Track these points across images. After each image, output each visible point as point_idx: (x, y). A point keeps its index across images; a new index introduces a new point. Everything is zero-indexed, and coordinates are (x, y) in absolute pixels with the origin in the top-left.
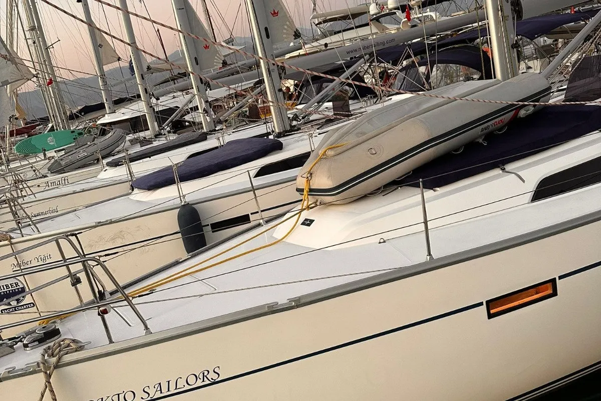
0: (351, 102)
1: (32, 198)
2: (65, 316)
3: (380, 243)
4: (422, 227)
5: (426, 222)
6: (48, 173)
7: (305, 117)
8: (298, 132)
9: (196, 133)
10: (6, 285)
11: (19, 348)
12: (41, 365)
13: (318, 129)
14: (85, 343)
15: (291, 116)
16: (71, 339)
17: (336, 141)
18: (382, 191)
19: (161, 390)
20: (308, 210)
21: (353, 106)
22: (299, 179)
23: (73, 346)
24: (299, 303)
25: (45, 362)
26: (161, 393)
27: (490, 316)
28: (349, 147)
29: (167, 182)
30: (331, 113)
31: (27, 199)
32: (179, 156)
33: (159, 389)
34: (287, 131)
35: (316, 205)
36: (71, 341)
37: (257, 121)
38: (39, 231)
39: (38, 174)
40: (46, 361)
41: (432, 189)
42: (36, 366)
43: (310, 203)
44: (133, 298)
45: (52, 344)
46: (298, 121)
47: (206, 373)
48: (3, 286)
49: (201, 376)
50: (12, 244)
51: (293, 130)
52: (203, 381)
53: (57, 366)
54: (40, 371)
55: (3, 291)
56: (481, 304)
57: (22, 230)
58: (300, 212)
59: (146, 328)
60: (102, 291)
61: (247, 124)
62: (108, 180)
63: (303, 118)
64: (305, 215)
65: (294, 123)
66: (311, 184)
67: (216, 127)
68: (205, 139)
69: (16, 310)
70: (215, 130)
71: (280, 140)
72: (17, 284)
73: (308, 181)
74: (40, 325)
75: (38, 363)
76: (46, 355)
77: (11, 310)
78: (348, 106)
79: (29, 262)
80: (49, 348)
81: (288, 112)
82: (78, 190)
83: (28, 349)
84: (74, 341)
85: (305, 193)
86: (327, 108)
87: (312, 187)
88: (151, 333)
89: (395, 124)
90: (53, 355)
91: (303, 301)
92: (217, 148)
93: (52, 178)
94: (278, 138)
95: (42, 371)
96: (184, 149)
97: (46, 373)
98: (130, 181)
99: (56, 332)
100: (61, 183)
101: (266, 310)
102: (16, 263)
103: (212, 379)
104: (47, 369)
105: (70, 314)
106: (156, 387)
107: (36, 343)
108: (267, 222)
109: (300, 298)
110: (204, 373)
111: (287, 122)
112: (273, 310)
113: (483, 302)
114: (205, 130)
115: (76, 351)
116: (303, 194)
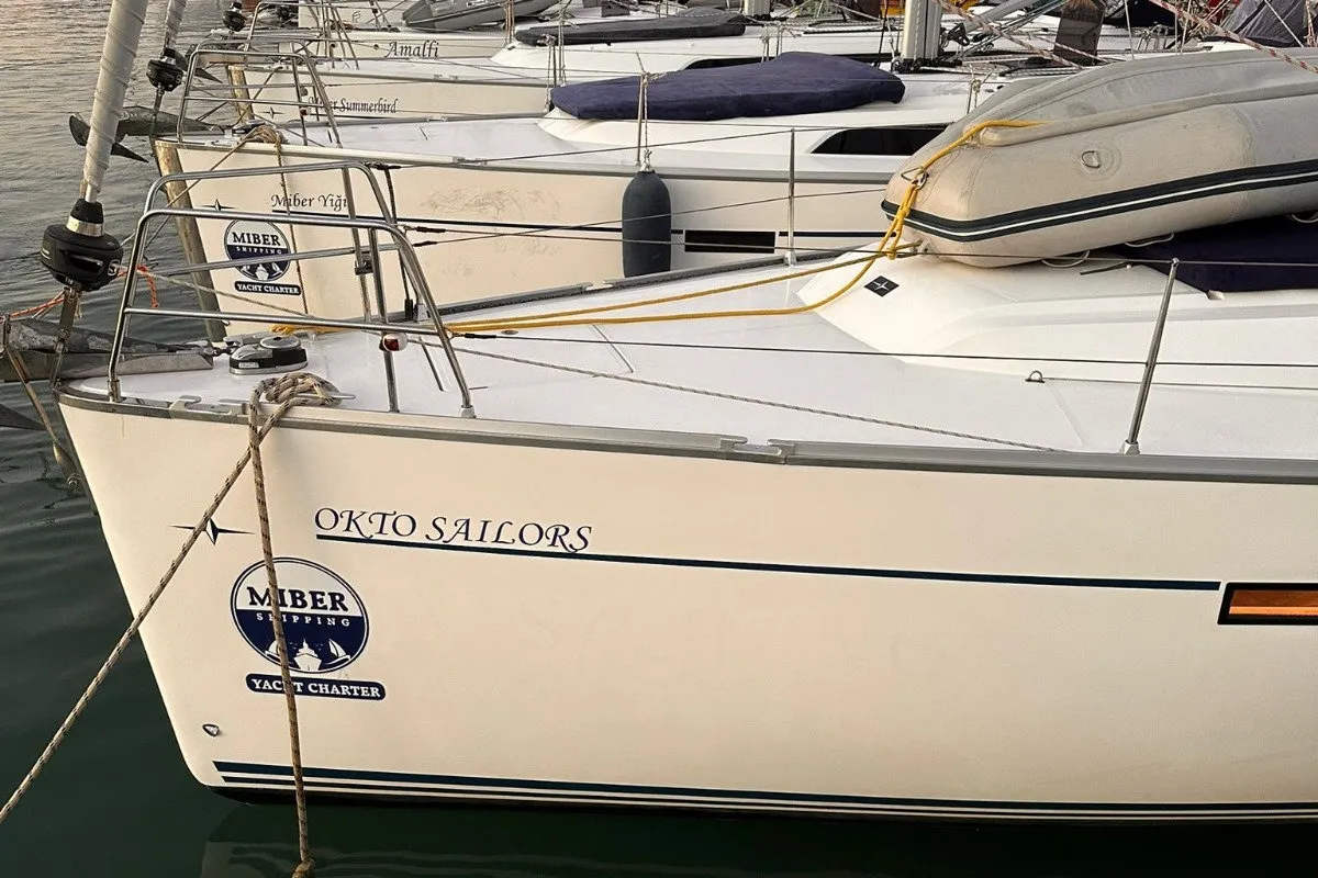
0: (1105, 29)
1: (351, 68)
2: (328, 329)
3: (1029, 380)
4: (1139, 373)
5: (1151, 365)
6: (401, 24)
7: (981, 39)
8: (953, 70)
9: (723, 13)
10: (254, 235)
11: (221, 364)
12: (249, 411)
13: (1002, 75)
14: (344, 395)
15: (949, 27)
16: (318, 378)
17: (1016, 111)
18: (1084, 263)
19: (467, 533)
20: (892, 258)
21: (1109, 40)
22: (896, 182)
23: (319, 393)
24: (790, 455)
25: (256, 407)
26: (466, 539)
27: (1225, 618)
28: (1040, 134)
29: (620, 110)
30: (1045, 46)
31: (339, 67)
32: (668, 58)
33: (463, 530)
34: (925, 62)
35: (914, 254)
36: (317, 382)
37: (871, 20)
38: (338, 142)
39: (380, 19)
40: (259, 405)
41: (1206, 292)
42: (240, 410)
43: (901, 242)
44: (455, 335)
45: (281, 376)
46: (960, 42)
47: (562, 531)
48: (248, 235)
49: (551, 534)
50: (281, 153)
51: (941, 62)
52: (553, 544)
53: (278, 423)
54: (244, 422)
55: (247, 244)
56: (1214, 586)
57: (307, 130)
58: (872, 259)
59: (467, 404)
60: (415, 303)
61: (845, 21)
62: (512, 71)
63: (976, 39)
64: (882, 268)
65: (952, 46)
66: (918, 200)
67: (772, 10)
68: (738, 32)
69: (263, 291)
70: (768, 18)
71: (902, 77)
72: (275, 239)
73: (915, 191)
74: (274, 331)
75: (244, 405)
76: (263, 395)
77: (255, 287)
78: (1095, 37)
79: (308, 202)
80: (273, 382)
81: (945, 17)
82: (446, 76)
83: (236, 371)
84: (323, 384)
85: (898, 216)
86: (1046, 30)
87: (918, 208)
88: (475, 417)
89: (1172, 108)
90: (275, 398)
91: (801, 454)
92: (758, 60)
93: (407, 36)
94: (900, 73)
95: (247, 424)
96: (687, 43)
97: (254, 429)
98: (550, 86)
99: (297, 356)
100: (421, 53)
101: (717, 447)
102: (281, 196)
103: (571, 546)
104: (260, 422)
105: (336, 329)
106: (460, 524)
107: (254, 365)
108: (800, 260)
109: (797, 445)
110: (557, 530)
111: (934, 39)
112: (733, 451)
113: (1219, 584)
114: (746, 12)
115: (323, 405)
116: (892, 219)
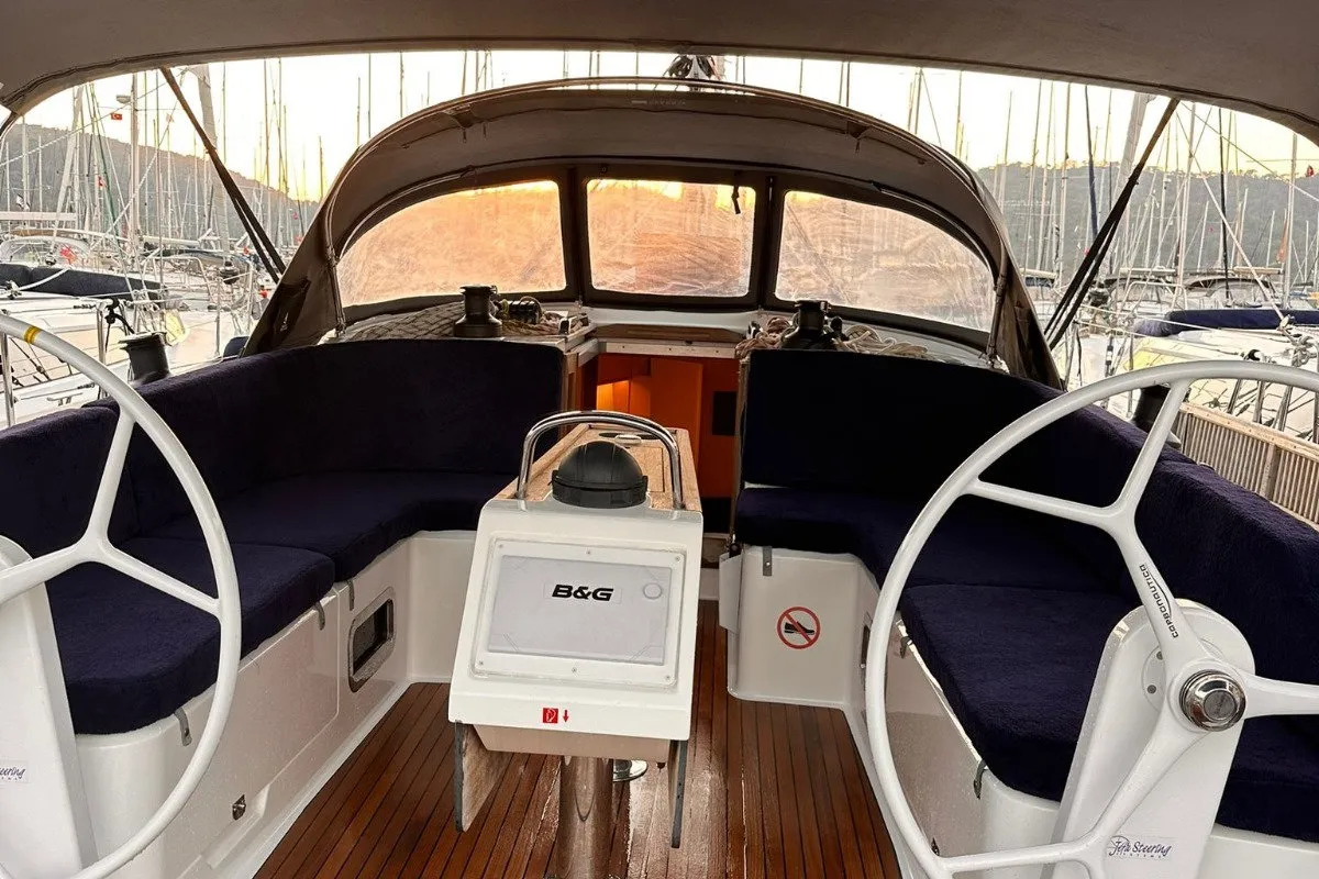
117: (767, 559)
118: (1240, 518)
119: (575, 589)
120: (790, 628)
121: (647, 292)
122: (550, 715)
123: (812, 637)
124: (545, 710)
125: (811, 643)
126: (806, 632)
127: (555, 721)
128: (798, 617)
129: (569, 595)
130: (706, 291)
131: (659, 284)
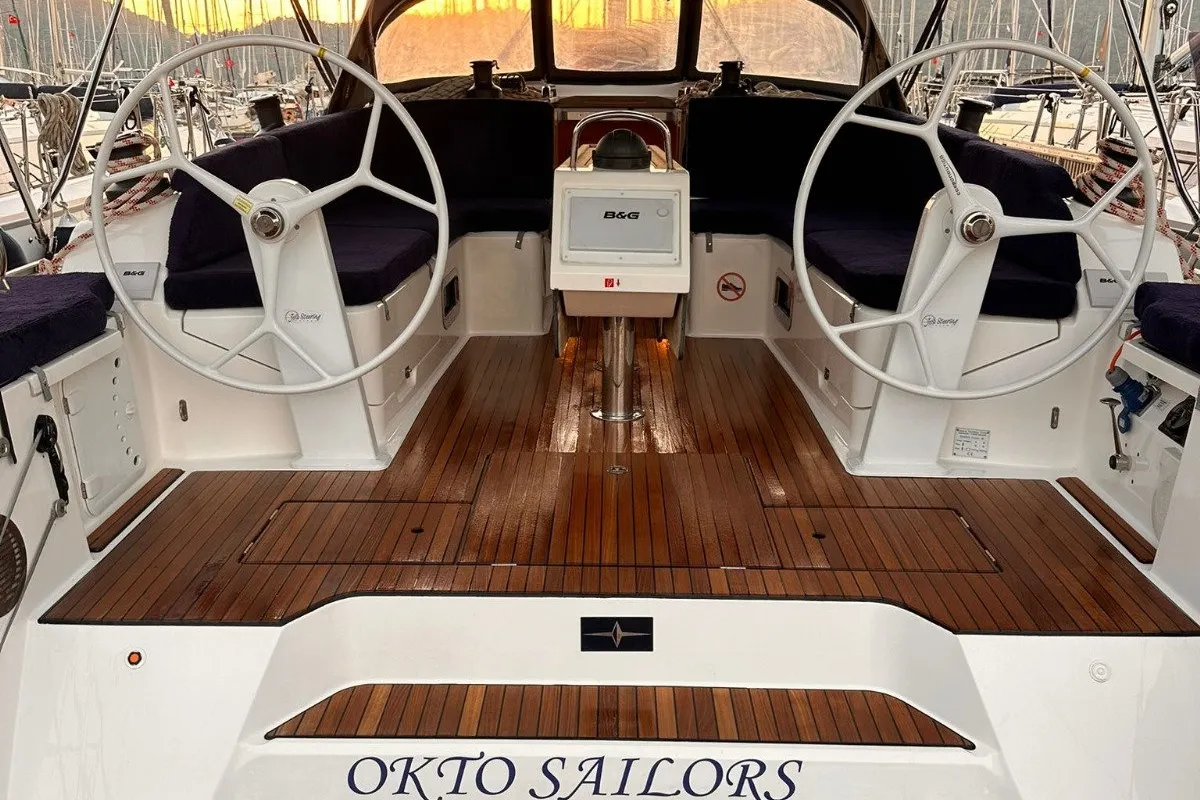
117: (709, 240)
118: (1009, 158)
119: (617, 213)
120: (725, 287)
121: (597, 70)
122: (609, 282)
123: (740, 293)
124: (606, 280)
125: (740, 296)
126: (736, 289)
127: (612, 286)
128: (730, 279)
129: (614, 217)
130: (644, 67)
131: (607, 62)
